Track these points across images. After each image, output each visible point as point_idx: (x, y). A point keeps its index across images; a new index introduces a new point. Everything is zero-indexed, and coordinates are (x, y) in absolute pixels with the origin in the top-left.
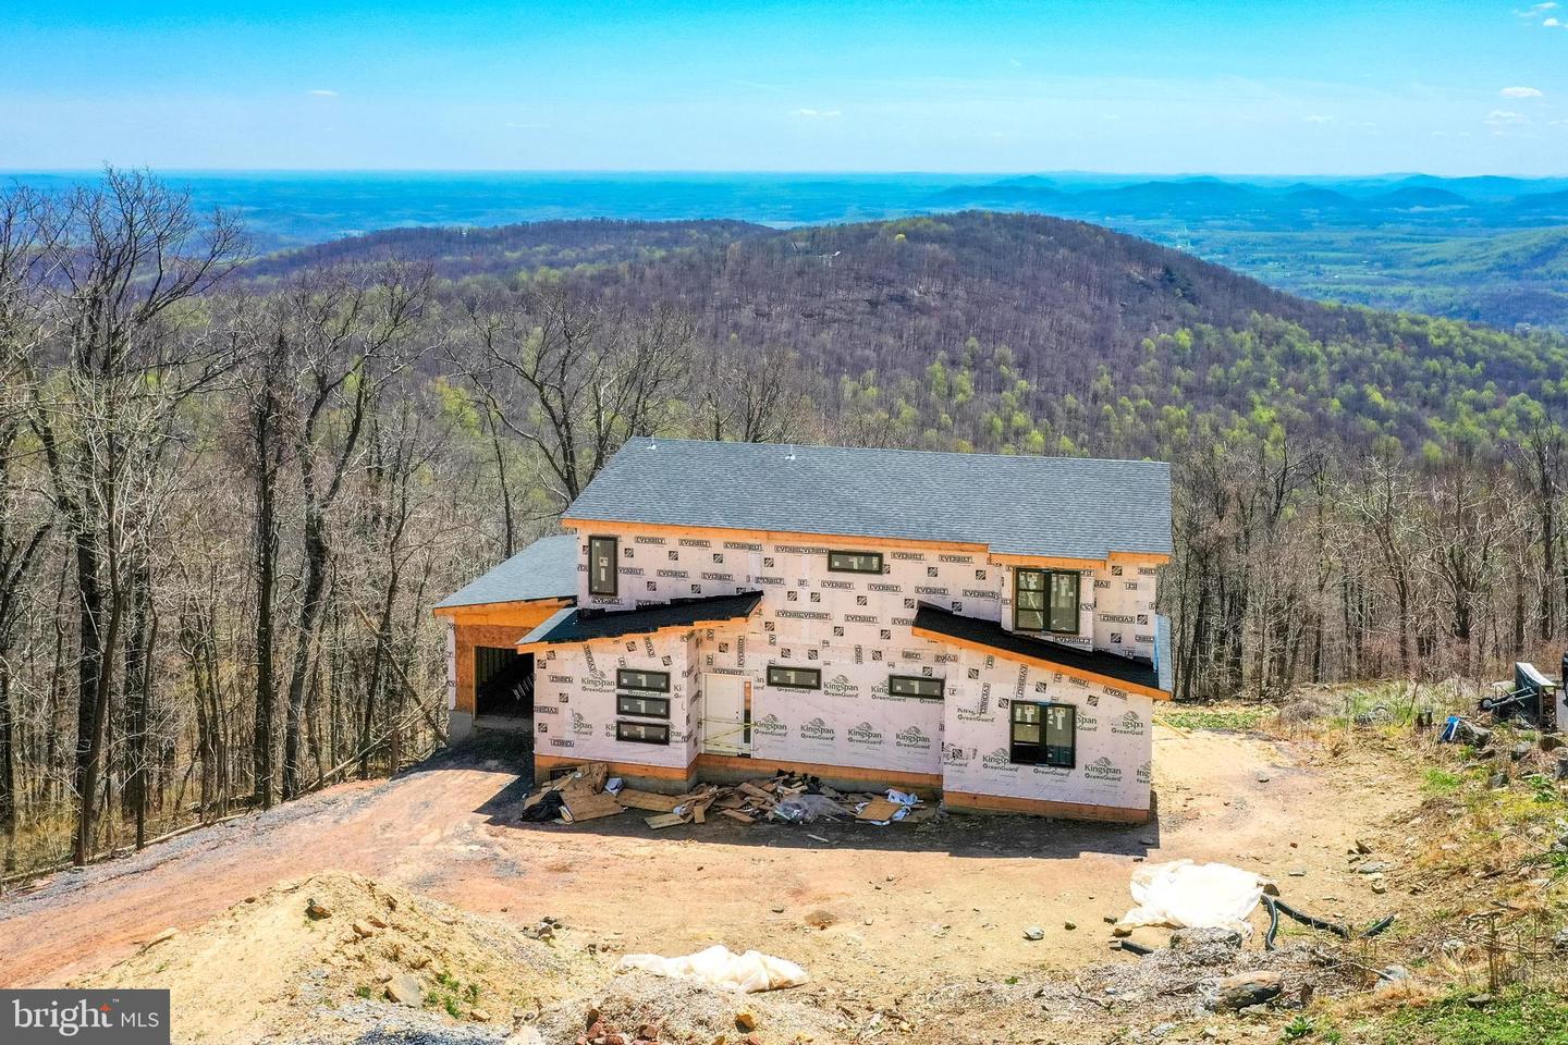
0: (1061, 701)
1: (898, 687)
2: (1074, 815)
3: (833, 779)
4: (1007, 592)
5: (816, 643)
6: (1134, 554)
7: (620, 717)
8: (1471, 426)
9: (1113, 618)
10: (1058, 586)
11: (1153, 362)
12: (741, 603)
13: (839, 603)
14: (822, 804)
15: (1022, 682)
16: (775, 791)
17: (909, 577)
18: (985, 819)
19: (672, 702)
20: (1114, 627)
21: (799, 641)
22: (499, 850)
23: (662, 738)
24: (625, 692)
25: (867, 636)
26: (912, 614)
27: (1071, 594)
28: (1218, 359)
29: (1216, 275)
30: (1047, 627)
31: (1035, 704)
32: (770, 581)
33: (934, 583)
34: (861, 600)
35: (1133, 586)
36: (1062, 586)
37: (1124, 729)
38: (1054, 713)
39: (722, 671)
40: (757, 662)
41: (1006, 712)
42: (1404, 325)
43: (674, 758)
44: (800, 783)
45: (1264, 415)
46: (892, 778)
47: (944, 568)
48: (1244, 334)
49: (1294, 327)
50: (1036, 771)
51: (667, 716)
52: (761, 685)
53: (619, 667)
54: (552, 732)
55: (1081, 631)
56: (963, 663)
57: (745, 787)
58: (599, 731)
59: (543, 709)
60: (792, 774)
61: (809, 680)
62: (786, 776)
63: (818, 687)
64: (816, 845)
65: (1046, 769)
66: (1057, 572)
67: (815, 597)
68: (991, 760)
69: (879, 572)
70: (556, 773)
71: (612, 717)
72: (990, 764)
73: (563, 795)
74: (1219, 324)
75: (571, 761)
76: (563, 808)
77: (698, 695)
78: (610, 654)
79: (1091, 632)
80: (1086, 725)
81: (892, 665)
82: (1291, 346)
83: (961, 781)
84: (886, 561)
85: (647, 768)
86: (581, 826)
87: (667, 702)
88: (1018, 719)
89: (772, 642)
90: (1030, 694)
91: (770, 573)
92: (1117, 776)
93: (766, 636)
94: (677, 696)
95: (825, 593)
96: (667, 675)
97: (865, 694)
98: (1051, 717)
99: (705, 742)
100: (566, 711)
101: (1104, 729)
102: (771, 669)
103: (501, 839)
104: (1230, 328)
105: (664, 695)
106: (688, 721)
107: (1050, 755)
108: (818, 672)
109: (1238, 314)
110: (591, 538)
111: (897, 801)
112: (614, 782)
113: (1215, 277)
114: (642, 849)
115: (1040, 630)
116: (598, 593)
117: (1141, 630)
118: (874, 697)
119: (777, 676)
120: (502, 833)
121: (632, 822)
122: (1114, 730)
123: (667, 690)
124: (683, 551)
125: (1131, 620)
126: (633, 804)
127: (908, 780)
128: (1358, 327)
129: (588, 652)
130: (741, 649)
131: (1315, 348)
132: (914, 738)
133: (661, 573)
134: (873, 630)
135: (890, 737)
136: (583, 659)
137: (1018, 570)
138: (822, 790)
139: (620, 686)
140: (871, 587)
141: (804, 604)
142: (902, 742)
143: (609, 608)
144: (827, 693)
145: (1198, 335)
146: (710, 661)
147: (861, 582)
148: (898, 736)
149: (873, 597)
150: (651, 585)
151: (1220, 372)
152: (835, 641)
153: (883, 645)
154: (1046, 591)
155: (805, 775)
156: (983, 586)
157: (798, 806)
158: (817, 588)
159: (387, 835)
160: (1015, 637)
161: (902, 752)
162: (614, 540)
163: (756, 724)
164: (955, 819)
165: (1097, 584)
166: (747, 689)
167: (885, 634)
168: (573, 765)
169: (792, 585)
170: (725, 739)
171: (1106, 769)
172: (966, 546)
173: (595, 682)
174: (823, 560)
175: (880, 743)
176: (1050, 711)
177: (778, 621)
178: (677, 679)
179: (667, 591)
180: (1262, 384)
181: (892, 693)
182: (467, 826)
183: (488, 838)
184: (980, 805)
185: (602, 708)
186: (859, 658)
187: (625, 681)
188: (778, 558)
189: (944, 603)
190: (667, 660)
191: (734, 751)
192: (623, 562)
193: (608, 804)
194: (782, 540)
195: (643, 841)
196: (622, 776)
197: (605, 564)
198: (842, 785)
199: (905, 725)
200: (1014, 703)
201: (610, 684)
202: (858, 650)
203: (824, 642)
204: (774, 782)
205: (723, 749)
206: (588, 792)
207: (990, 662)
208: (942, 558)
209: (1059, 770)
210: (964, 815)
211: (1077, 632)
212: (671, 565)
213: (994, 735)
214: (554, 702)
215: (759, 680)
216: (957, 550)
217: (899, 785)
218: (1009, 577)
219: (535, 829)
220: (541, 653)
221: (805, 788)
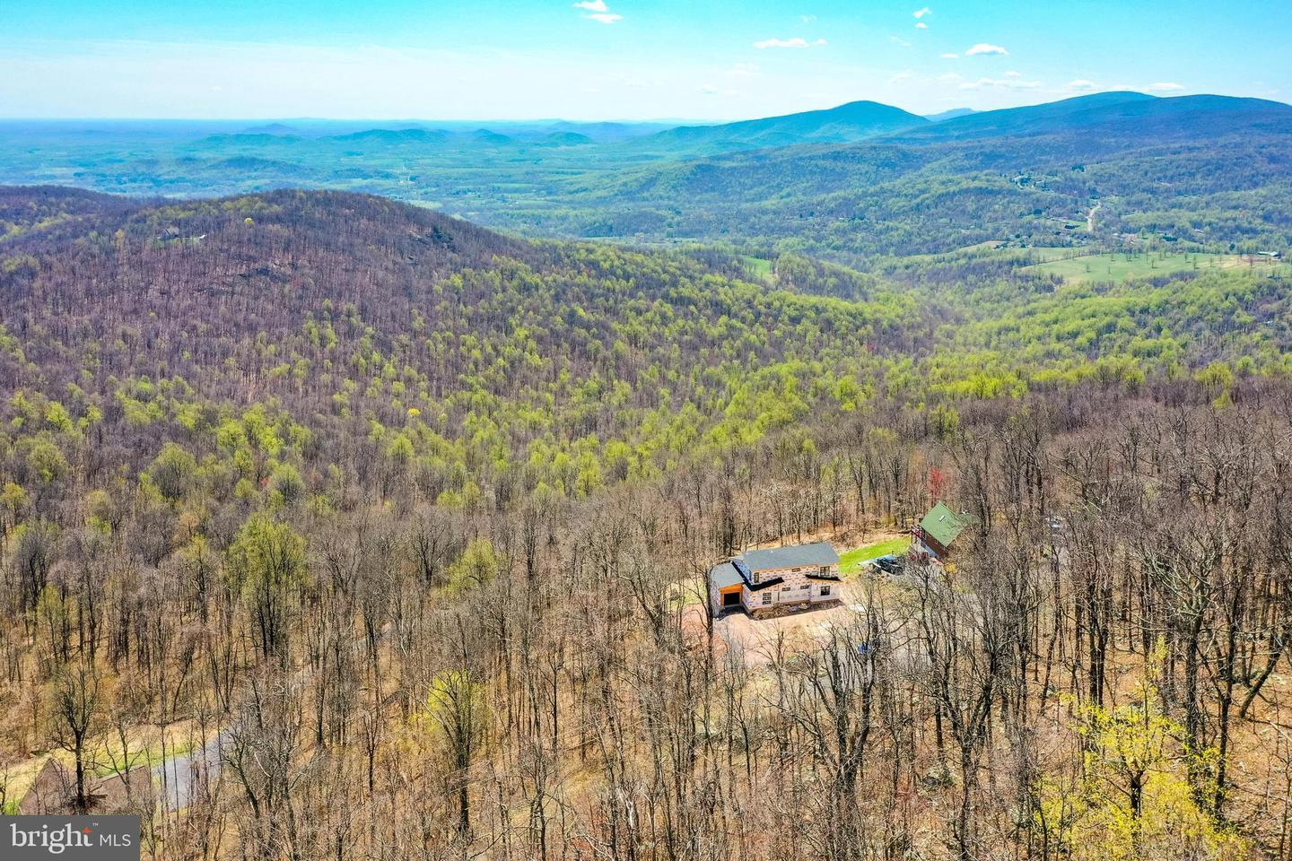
8: (636, 325)
11: (444, 303)
28: (482, 296)
29: (465, 228)
42: (583, 254)
45: (521, 333)
48: (492, 272)
49: (522, 265)
74: (475, 269)
82: (522, 279)
104: (483, 270)
109: (485, 257)
113: (466, 231)
128: (556, 258)
131: (536, 279)
145: (464, 276)
151: (486, 305)
180: (513, 311)
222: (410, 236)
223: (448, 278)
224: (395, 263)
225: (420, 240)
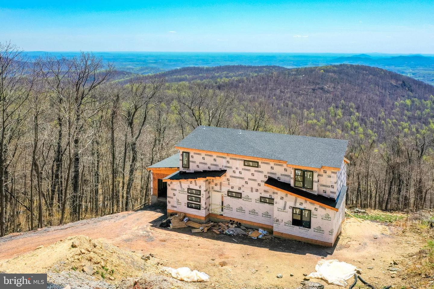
0: (307, 209)
1: (263, 200)
2: (310, 242)
3: (245, 224)
4: (292, 176)
5: (240, 186)
6: (329, 167)
7: (188, 201)
9: (324, 186)
10: (307, 175)
11: (398, 109)
12: (220, 173)
13: (247, 175)
14: (239, 231)
15: (295, 202)
16: (228, 226)
17: (266, 169)
18: (285, 240)
19: (201, 198)
20: (324, 188)
21: (236, 185)
22: (150, 234)
23: (198, 208)
24: (190, 194)
25: (254, 185)
26: (266, 179)
27: (311, 178)
30: (304, 186)
31: (299, 208)
32: (228, 167)
33: (272, 171)
34: (253, 175)
35: (330, 177)
36: (308, 175)
37: (325, 218)
38: (305, 212)
39: (216, 191)
40: (225, 189)
41: (291, 210)
43: (202, 214)
44: (235, 224)
46: (261, 226)
47: (275, 167)
50: (299, 228)
51: (200, 202)
52: (226, 196)
53: (188, 187)
54: (172, 204)
55: (314, 188)
56: (279, 194)
57: (220, 224)
58: (183, 204)
59: (169, 197)
60: (234, 222)
61: (238, 196)
62: (232, 222)
63: (241, 198)
64: (234, 242)
65: (302, 228)
66: (307, 171)
67: (240, 173)
68: (287, 223)
69: (258, 167)
70: (172, 215)
71: (187, 201)
72: (286, 225)
73: (171, 221)
75: (176, 212)
76: (171, 224)
77: (209, 197)
78: (186, 184)
79: (316, 189)
80: (314, 216)
81: (261, 193)
83: (278, 229)
84: (260, 164)
85: (195, 216)
86: (175, 230)
87: (200, 198)
88: (294, 212)
89: (229, 184)
90: (298, 206)
91: (228, 165)
92: (323, 232)
93: (227, 182)
94: (203, 197)
95: (243, 172)
96: (200, 191)
97: (254, 201)
98: (304, 213)
99: (211, 210)
100: (175, 197)
101: (319, 218)
102: (229, 192)
103: (152, 231)
105: (199, 196)
106: (206, 204)
107: (303, 224)
108: (241, 194)
110: (183, 152)
111: (261, 232)
112: (186, 218)
114: (187, 238)
115: (302, 187)
116: (184, 167)
117: (332, 190)
118: (256, 202)
119: (230, 194)
120: (153, 229)
121: (188, 230)
122: (322, 219)
123: (200, 195)
124: (206, 157)
125: (328, 186)
126: (190, 225)
127: (265, 226)
129: (180, 183)
130: (221, 186)
132: (267, 215)
133: (200, 163)
134: (256, 183)
135: (260, 214)
136: (179, 184)
137: (296, 169)
138: (241, 227)
139: (188, 193)
140: (255, 171)
141: (237, 174)
142: (264, 215)
143: (187, 171)
144: (243, 200)
146: (213, 188)
147: (253, 169)
148: (262, 214)
149: (256, 174)
150: (198, 166)
152: (246, 185)
153: (258, 188)
154: (303, 176)
155: (237, 222)
156: (286, 173)
157: (233, 231)
158: (241, 170)
159: (125, 227)
160: (294, 189)
161: (263, 218)
162: (189, 153)
163: (224, 207)
164: (276, 239)
165: (319, 175)
166: (222, 197)
167: (259, 185)
168: (176, 213)
169: (234, 169)
170: (217, 210)
171: (319, 230)
172: (281, 161)
173: (182, 191)
174: (243, 162)
175: (258, 215)
176: (303, 211)
177: (230, 179)
178: (203, 192)
179: (202, 168)
181: (261, 201)
182: (145, 226)
183: (149, 230)
184: (284, 236)
185: (183, 198)
186: (252, 191)
187: (189, 192)
188: (231, 161)
189: (275, 177)
190: (200, 187)
191: (219, 213)
192: (191, 159)
193: (183, 225)
194: (231, 156)
195: (188, 235)
196: (189, 217)
197: (186, 159)
198: (247, 226)
199: (265, 211)
200: (293, 208)
201: (186, 192)
202: (252, 188)
203: (243, 185)
204: (229, 223)
205: (216, 212)
206: (178, 220)
207: (286, 195)
208: (275, 164)
209: (306, 229)
210: (279, 239)
211: (312, 189)
212: (203, 161)
213: (288, 217)
214: (172, 195)
215: (225, 194)
216: (278, 162)
217: (262, 228)
218: (293, 171)
219: (162, 229)
220: (169, 182)
221: (237, 226)
222: (391, 83)
223: (404, 101)
224: (380, 92)
225: (395, 85)
